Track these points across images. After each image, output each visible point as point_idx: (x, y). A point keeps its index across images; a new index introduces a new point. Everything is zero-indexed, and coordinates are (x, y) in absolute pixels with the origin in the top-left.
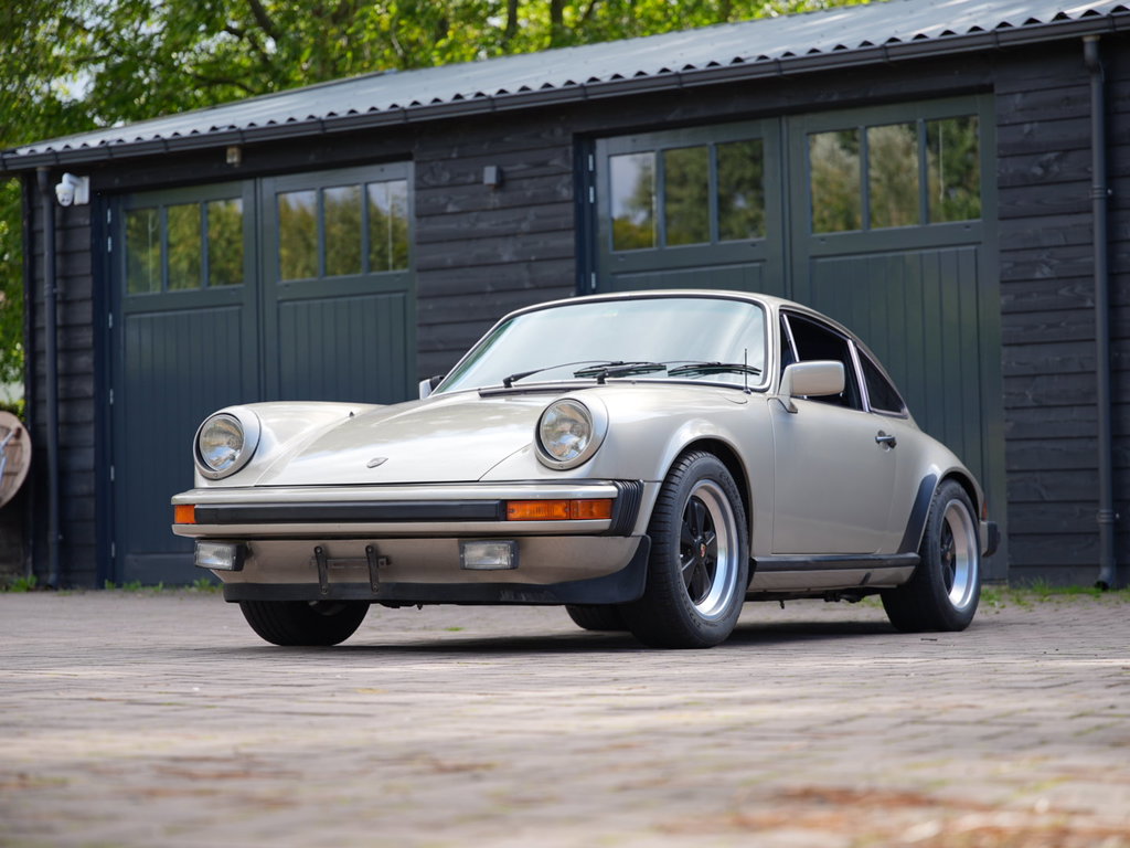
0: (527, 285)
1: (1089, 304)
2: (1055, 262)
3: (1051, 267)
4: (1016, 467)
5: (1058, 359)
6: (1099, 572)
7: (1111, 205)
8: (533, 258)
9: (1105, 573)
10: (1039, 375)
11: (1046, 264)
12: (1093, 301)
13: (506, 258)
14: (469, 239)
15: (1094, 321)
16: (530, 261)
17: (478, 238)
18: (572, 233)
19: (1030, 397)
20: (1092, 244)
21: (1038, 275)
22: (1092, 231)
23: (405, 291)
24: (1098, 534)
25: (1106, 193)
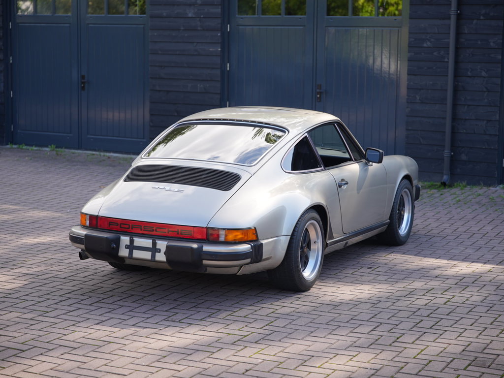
0: (199, 29)
1: (446, 60)
2: (432, 40)
3: (431, 42)
4: (410, 128)
5: (431, 83)
6: (443, 176)
7: (459, 17)
8: (202, 16)
9: (445, 178)
10: (423, 89)
11: (429, 40)
12: (448, 59)
13: (190, 15)
14: (174, 5)
15: (448, 67)
16: (201, 18)
17: (178, 5)
18: (220, 7)
19: (418, 98)
20: (449, 33)
21: (425, 45)
22: (449, 28)
23: (144, 24)
24: (443, 159)
25: (457, 12)
